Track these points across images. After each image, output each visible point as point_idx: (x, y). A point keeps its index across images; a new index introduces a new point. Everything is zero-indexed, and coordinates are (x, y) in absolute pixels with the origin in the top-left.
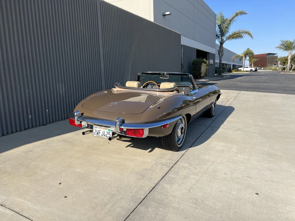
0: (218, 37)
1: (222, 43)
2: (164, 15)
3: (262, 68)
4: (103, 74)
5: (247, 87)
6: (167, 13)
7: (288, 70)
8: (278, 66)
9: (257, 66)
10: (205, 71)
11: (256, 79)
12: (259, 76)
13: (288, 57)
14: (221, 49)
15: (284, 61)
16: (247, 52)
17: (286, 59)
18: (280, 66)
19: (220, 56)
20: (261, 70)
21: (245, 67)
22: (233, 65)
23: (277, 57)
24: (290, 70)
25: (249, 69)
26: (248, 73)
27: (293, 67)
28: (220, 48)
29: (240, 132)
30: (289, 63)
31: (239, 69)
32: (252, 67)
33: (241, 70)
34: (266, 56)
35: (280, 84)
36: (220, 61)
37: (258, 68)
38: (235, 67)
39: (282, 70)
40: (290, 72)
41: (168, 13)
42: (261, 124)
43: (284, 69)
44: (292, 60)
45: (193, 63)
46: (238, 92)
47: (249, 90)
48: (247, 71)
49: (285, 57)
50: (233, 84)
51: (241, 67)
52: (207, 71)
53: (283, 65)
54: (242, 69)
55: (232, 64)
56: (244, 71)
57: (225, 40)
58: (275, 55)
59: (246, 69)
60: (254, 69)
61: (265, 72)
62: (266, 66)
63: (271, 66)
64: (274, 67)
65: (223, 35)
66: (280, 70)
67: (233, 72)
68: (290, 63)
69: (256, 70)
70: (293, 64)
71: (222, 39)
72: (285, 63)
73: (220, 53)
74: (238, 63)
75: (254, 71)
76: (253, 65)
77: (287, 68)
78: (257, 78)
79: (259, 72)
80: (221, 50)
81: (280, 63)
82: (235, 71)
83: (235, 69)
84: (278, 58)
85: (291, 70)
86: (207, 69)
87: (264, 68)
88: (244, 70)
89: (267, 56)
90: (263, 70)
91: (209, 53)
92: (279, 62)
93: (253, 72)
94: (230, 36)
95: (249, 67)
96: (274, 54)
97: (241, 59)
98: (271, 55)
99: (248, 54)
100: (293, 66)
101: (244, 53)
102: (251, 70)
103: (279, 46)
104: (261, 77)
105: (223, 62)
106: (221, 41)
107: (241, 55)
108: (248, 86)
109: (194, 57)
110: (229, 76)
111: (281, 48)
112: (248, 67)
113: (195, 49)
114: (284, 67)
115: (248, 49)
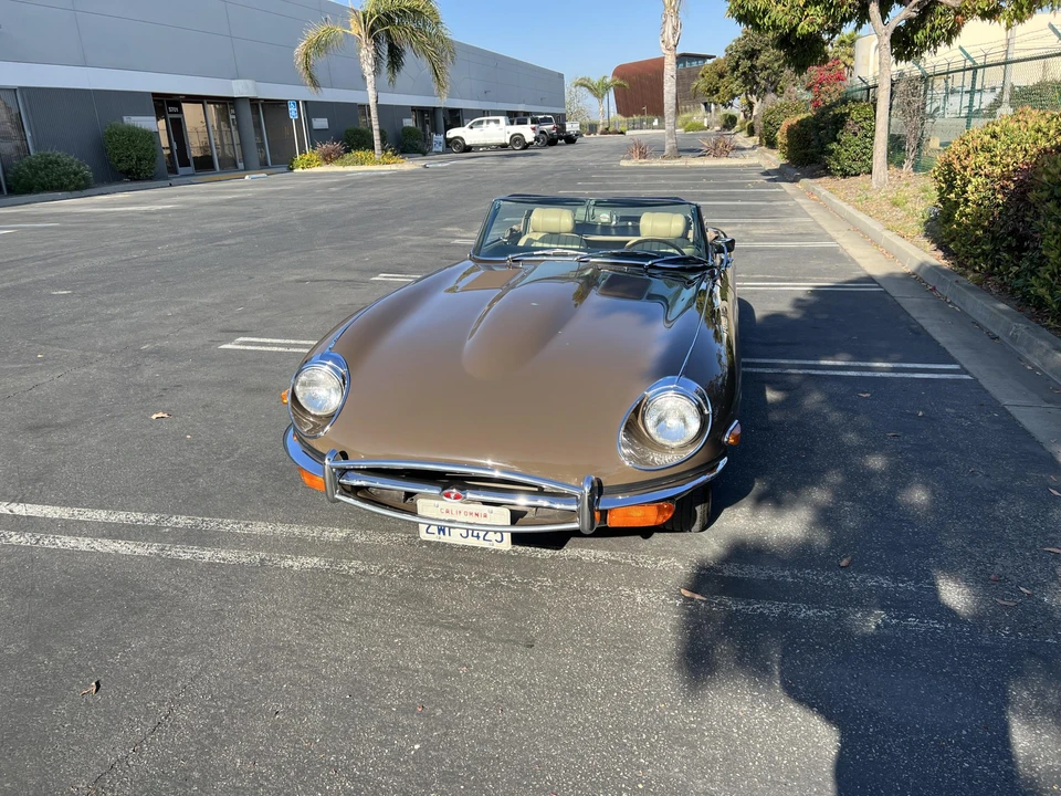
43: (729, 122)
70: (755, 101)
96: (704, 58)
98: (695, 65)
100: (756, 107)
102: (518, 140)
114: (729, 111)
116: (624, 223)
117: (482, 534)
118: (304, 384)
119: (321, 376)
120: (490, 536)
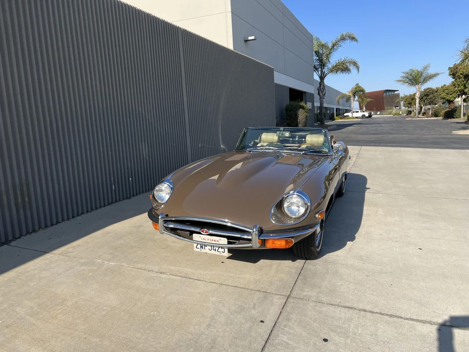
0: (317, 69)
1: (322, 78)
2: (246, 41)
3: (379, 113)
4: (187, 129)
5: (367, 141)
6: (250, 38)
7: (417, 115)
8: (400, 109)
9: (371, 110)
10: (305, 119)
11: (374, 128)
12: (378, 125)
13: (415, 94)
14: (322, 86)
15: (410, 101)
16: (356, 88)
17: (412, 98)
18: (403, 108)
19: (320, 96)
20: (377, 116)
21: (354, 112)
22: (337, 109)
23: (398, 95)
24: (419, 114)
25: (360, 114)
26: (359, 120)
27: (423, 110)
28: (320, 84)
29: (380, 195)
30: (417, 104)
31: (345, 114)
32: (363, 112)
33: (348, 116)
34: (383, 94)
35: (410, 135)
36: (321, 103)
37: (372, 113)
38: (339, 112)
39: (407, 114)
40: (419, 118)
41: (253, 38)
42: (402, 185)
43: (409, 113)
44: (421, 99)
45: (286, 108)
46: (359, 147)
47: (372, 144)
48: (357, 118)
49: (410, 96)
50: (346, 137)
51: (347, 111)
52: (307, 119)
53: (408, 107)
54: (350, 114)
55: (335, 107)
56: (353, 118)
57: (326, 72)
58: (396, 92)
59: (355, 115)
60: (367, 114)
61: (384, 118)
62: (384, 109)
63: (391, 109)
64: (394, 110)
65: (324, 66)
66: (405, 115)
67: (338, 119)
68: (419, 104)
69: (370, 116)
70: (422, 106)
71: (322, 71)
72: (411, 104)
73: (320, 92)
74: (343, 105)
75: (367, 117)
76: (364, 108)
77: (413, 111)
78: (376, 128)
79: (374, 118)
80: (322, 88)
81: (404, 104)
82: (341, 119)
83: (339, 115)
84: (400, 96)
85: (421, 114)
86: (306, 117)
87: (382, 113)
88: (354, 116)
89: (385, 94)
90: (380, 114)
91: (305, 92)
92: (402, 103)
93: (367, 119)
94: (333, 67)
95: (360, 111)
96: (394, 91)
97: (348, 99)
98: (390, 93)
99: (358, 92)
100: (423, 108)
101: (352, 91)
102: (363, 116)
103: (401, 79)
104: (381, 126)
105: (325, 105)
106: (321, 75)
107: (348, 94)
108: (368, 139)
109: (286, 100)
110: (336, 126)
111: (404, 82)
112: (358, 112)
113: (286, 87)
114: (410, 109)
115: (357, 84)
116: (301, 139)
117: (217, 249)
118: (157, 191)
119: (163, 188)
120: (220, 250)
